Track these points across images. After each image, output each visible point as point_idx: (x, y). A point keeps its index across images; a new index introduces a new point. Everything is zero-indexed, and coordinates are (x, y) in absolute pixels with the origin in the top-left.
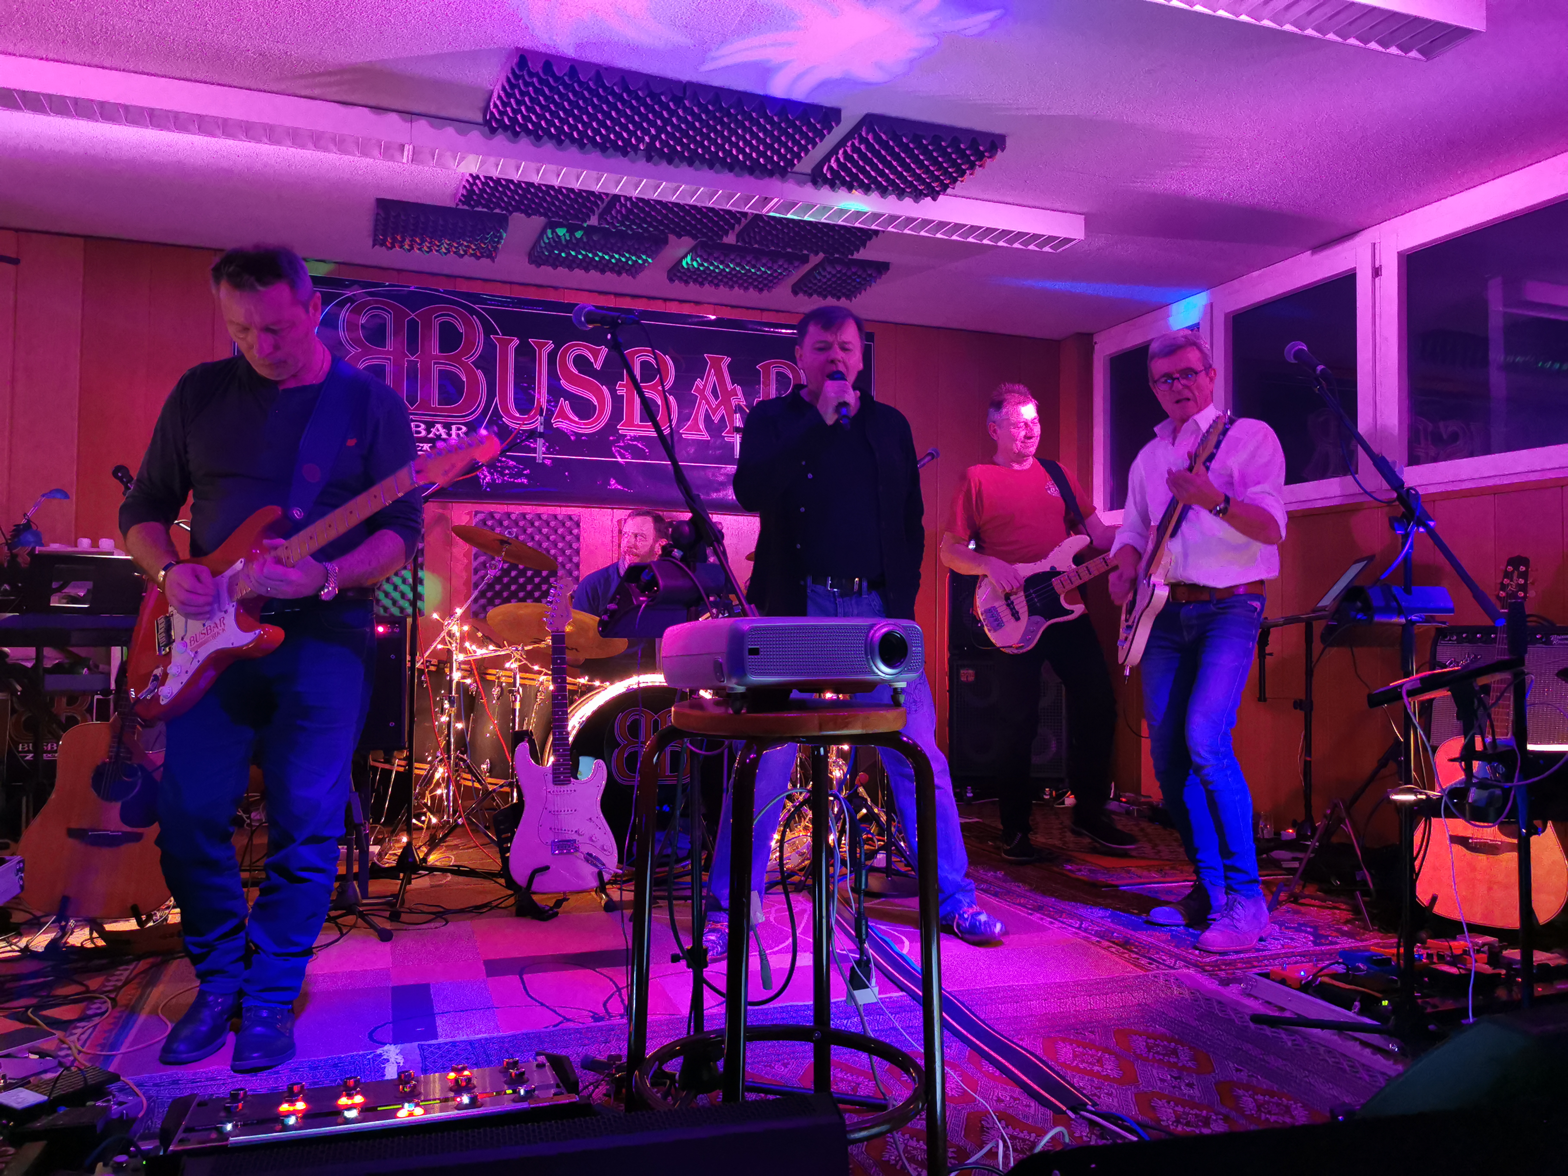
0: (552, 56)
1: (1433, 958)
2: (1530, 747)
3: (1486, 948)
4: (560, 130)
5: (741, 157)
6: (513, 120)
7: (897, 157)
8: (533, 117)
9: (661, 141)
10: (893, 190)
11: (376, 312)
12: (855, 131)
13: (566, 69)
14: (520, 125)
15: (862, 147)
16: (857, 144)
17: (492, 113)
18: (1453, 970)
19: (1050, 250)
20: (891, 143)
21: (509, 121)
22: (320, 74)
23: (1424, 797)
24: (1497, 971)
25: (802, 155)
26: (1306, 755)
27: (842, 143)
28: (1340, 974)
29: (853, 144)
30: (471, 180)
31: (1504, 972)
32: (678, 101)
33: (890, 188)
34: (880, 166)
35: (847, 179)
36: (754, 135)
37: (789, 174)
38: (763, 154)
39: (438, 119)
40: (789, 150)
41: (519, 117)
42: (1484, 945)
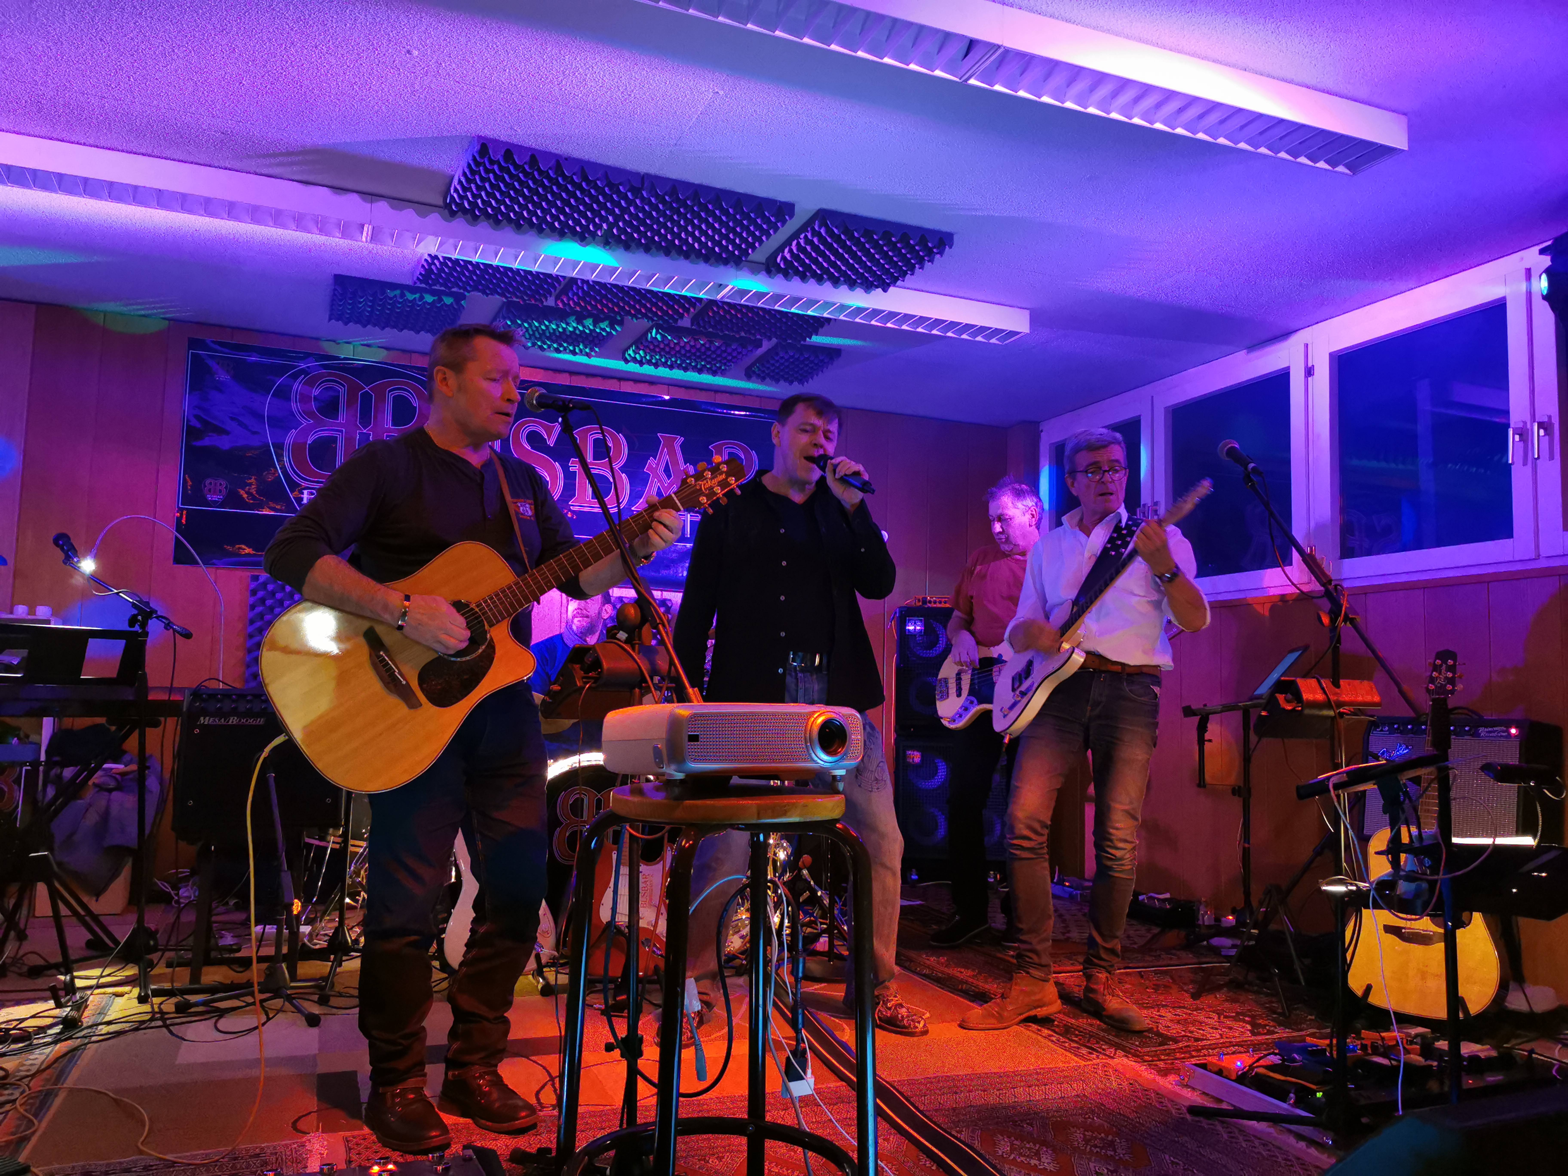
0: (513, 145)
1: (1367, 1049)
2: (1455, 840)
3: (1418, 1040)
4: (519, 215)
5: (696, 245)
6: (473, 205)
7: (849, 250)
8: (493, 202)
9: (619, 228)
10: (845, 281)
11: (331, 384)
12: (807, 225)
13: (527, 158)
14: (480, 209)
15: (815, 240)
16: (809, 237)
17: (452, 197)
18: (1385, 1061)
19: (997, 342)
20: (843, 237)
21: (469, 205)
22: (282, 154)
23: (1354, 888)
24: (1429, 1062)
25: (757, 245)
26: (1244, 842)
27: (795, 236)
28: (1277, 1065)
29: (806, 236)
30: (429, 259)
31: (1435, 1064)
32: (636, 191)
33: (842, 279)
34: (832, 258)
35: (800, 269)
36: (710, 226)
37: (743, 263)
38: (719, 244)
39: (399, 202)
40: (745, 240)
41: (479, 201)
42: (1417, 1036)
